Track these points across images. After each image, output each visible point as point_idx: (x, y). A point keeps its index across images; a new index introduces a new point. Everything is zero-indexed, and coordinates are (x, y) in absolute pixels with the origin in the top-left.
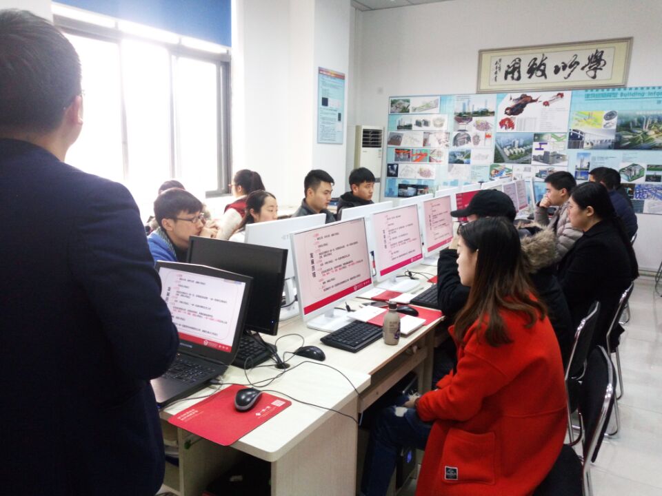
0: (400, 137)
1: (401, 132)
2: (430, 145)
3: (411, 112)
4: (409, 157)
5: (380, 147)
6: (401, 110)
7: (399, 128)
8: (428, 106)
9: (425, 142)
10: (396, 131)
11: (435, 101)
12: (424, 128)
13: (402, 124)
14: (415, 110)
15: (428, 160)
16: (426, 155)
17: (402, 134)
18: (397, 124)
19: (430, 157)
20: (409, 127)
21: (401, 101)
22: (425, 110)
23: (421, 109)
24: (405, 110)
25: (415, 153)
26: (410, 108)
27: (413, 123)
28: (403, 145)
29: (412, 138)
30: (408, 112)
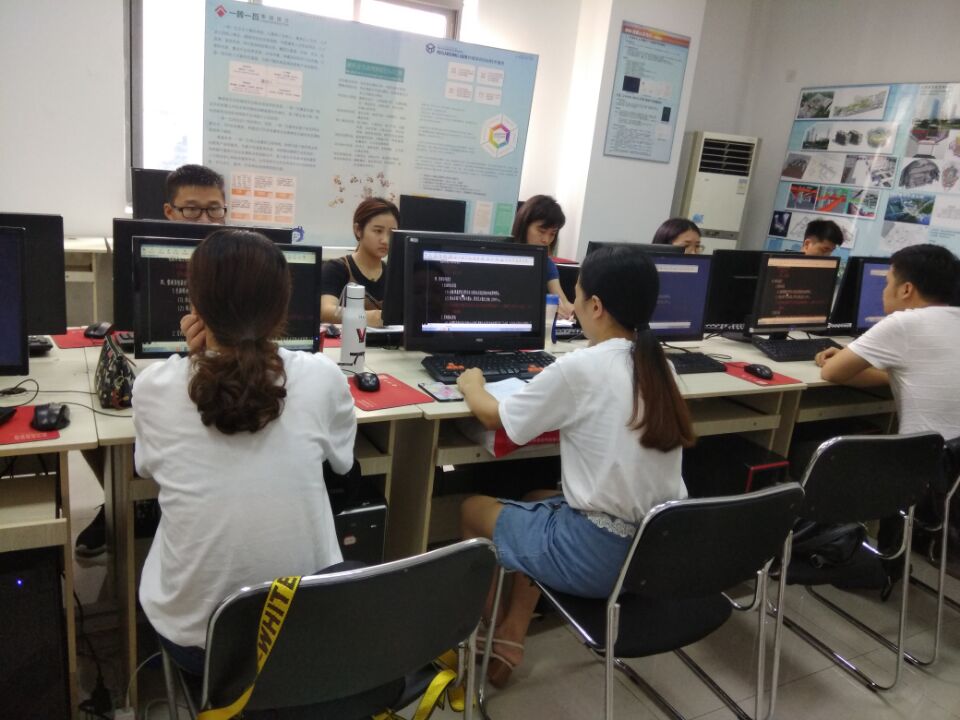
0: (805, 162)
1: (807, 153)
2: (854, 181)
3: (831, 117)
4: (813, 201)
5: (746, 175)
6: (815, 112)
7: (808, 145)
8: (865, 105)
9: (847, 175)
10: (800, 152)
11: (877, 96)
12: (850, 148)
13: (813, 139)
14: (839, 111)
15: (846, 209)
16: (844, 199)
17: (809, 158)
18: (804, 139)
19: (850, 205)
20: (822, 145)
21: (819, 96)
22: (857, 112)
23: (851, 110)
24: (823, 113)
25: (824, 194)
26: (832, 110)
27: (832, 136)
28: (808, 178)
29: (825, 166)
30: (827, 116)
